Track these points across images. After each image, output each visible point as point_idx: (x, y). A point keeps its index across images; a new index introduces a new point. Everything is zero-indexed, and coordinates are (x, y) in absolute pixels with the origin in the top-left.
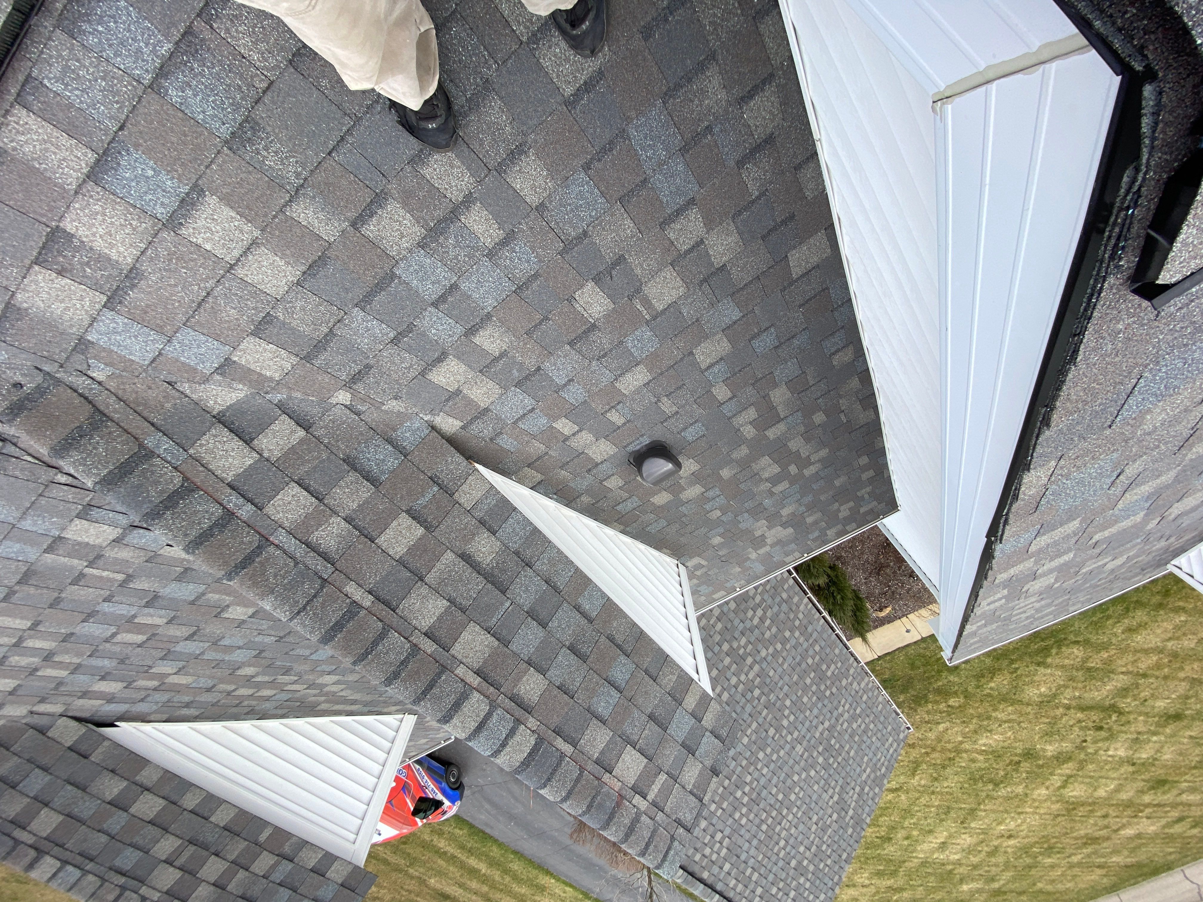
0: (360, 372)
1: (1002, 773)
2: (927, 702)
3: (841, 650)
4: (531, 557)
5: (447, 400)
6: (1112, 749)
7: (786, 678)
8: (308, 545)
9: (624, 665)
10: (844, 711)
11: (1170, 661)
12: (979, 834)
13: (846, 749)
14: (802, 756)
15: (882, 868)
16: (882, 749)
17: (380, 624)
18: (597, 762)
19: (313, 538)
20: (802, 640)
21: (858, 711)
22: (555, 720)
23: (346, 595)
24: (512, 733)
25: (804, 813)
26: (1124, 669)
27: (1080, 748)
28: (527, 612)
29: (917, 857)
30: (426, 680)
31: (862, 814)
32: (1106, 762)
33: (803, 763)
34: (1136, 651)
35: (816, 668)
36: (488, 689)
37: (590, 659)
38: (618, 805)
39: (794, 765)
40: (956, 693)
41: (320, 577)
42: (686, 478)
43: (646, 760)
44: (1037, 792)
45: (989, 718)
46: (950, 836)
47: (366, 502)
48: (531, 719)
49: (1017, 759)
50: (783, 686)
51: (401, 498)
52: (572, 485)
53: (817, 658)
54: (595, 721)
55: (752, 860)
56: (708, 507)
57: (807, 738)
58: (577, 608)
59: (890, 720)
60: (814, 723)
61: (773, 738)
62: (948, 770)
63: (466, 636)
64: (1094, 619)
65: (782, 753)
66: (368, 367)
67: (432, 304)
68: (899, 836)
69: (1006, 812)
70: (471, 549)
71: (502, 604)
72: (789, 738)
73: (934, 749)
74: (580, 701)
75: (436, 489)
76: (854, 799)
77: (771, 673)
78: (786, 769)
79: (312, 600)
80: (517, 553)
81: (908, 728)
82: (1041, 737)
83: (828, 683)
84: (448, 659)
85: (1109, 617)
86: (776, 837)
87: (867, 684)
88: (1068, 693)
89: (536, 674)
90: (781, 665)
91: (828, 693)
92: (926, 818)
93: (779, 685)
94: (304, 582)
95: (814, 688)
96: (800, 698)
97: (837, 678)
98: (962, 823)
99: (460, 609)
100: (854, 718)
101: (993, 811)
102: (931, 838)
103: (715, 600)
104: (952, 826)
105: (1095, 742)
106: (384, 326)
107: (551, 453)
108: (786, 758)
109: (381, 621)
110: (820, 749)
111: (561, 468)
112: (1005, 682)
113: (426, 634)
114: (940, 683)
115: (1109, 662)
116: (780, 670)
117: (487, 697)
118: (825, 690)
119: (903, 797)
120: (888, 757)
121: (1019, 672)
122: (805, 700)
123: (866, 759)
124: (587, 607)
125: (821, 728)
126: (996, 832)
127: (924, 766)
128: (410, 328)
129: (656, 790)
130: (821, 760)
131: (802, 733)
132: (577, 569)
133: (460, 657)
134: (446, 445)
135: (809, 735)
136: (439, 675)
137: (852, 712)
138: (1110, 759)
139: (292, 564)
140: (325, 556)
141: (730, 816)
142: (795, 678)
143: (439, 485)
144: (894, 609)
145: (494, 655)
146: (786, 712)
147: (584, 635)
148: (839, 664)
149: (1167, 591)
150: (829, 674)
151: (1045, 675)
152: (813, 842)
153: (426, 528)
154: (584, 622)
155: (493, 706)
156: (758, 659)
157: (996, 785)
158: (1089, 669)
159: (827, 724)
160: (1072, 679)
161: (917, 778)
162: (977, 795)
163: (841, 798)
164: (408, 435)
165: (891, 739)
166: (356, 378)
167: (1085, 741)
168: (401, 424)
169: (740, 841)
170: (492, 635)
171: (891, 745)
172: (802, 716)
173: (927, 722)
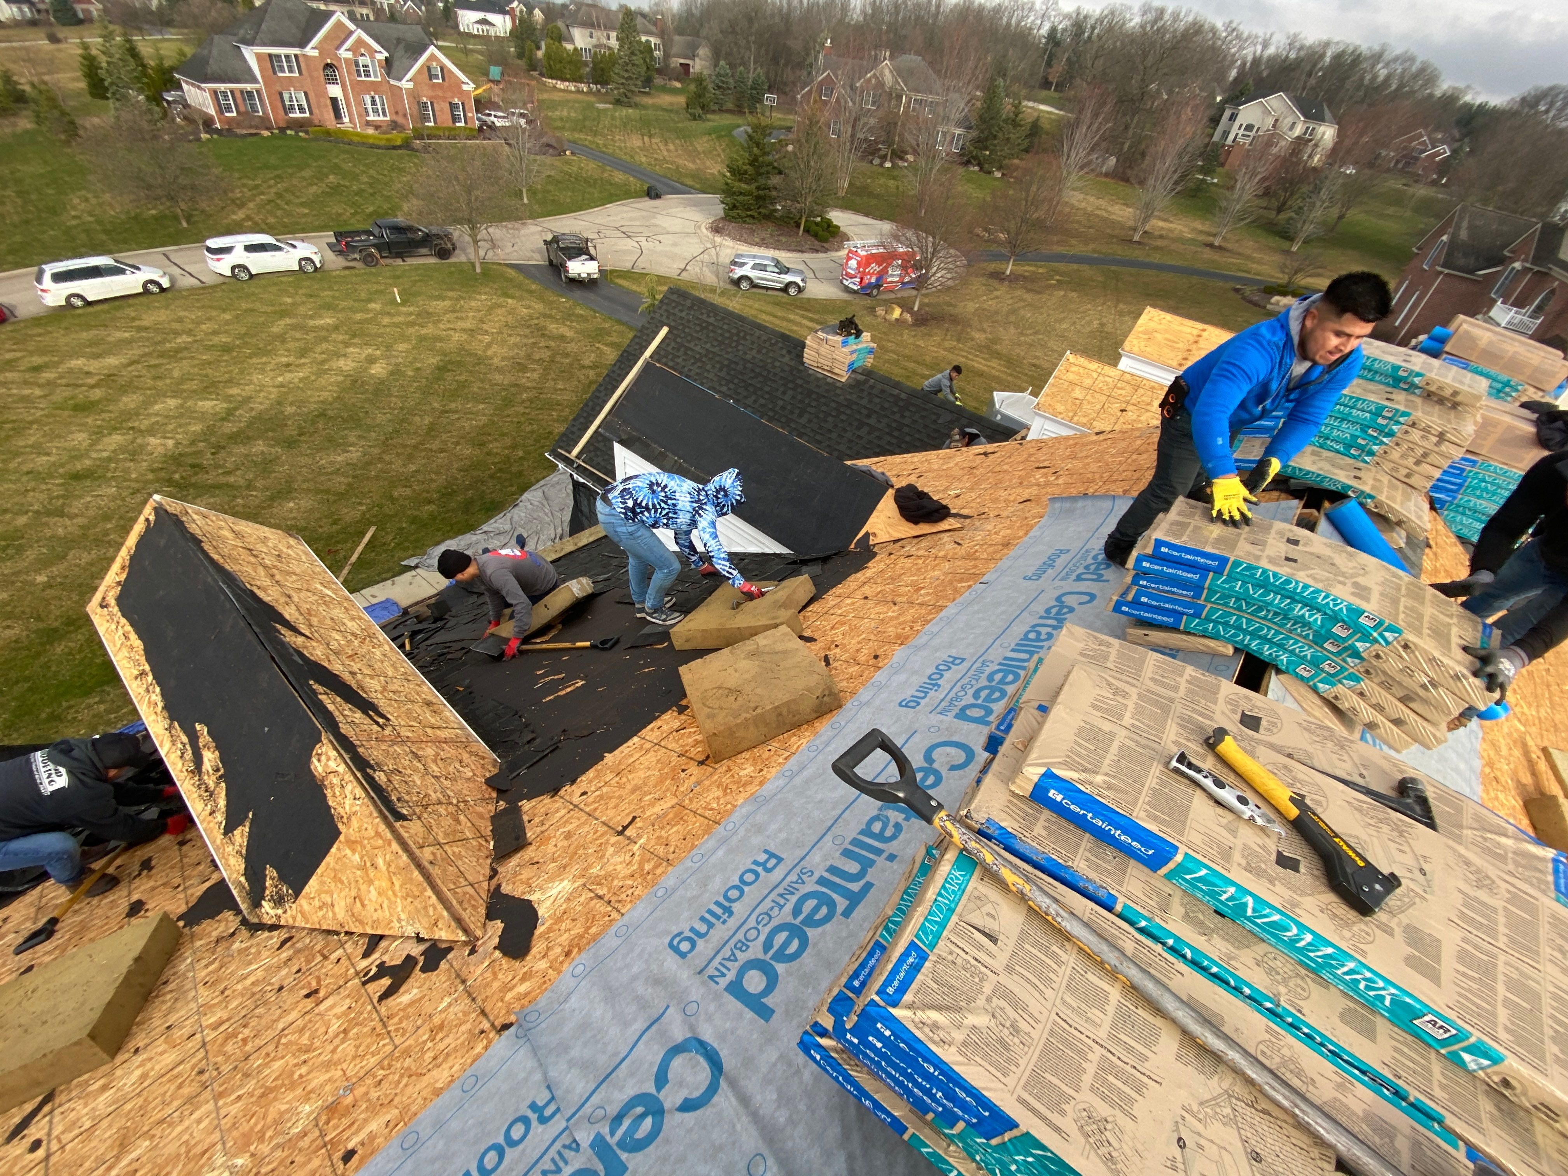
1: (320, 425)
2: (438, 491)
6: (170, 445)
12: (329, 370)
15: (439, 344)
27: (218, 447)
32: (174, 432)
40: (405, 500)
44: (266, 405)
45: (355, 477)
46: (365, 369)
49: (305, 438)
62: (390, 429)
68: (428, 371)
69: (301, 389)
92: (403, 386)
98: (355, 380)
102: (390, 368)
104: (368, 378)
112: (345, 511)
119: (437, 405)
121: (330, 520)
126: (307, 370)
127: (421, 432)
138: (170, 435)
157: (323, 414)
161: (426, 422)
162: (345, 405)
167: (213, 454)
173: (430, 472)
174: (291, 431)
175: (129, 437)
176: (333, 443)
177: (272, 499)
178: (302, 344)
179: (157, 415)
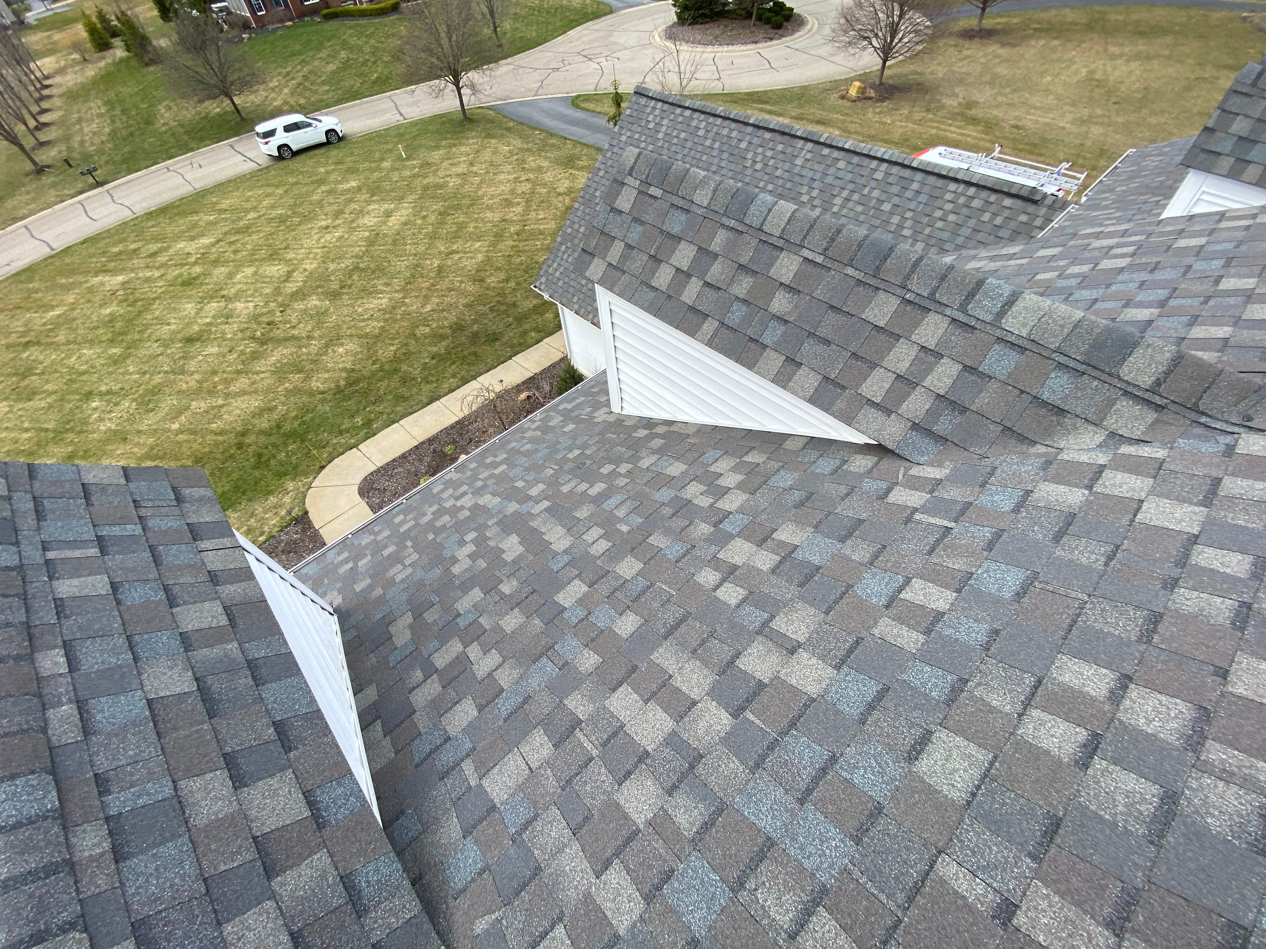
2: (450, 327)
6: (251, 307)
15: (439, 191)
27: (284, 305)
29: (410, 203)
32: (253, 296)
49: (345, 290)
88: (313, 349)
92: (414, 234)
104: (387, 231)
105: (270, 312)
112: (381, 351)
114: (444, 343)
119: (442, 248)
126: (342, 230)
151: (344, 362)
167: (281, 312)
174: (335, 286)
178: (335, 207)
179: (240, 283)
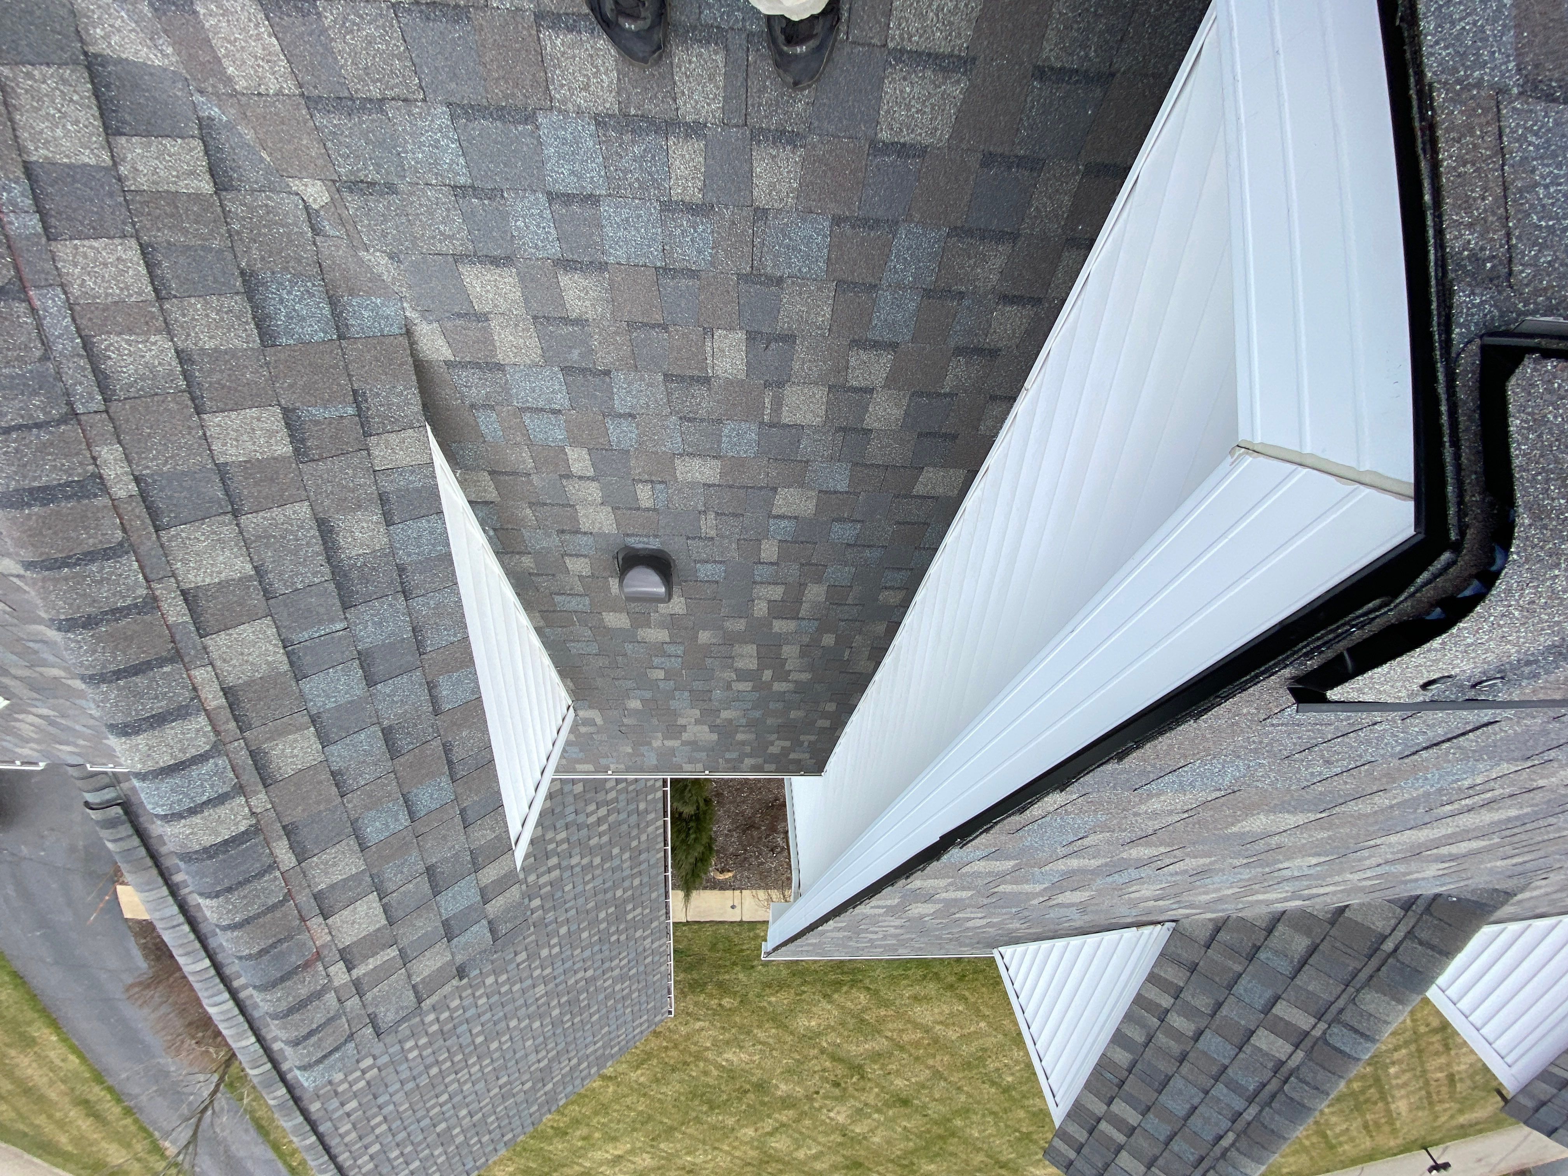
0: (372, 184)
1: (725, 1097)
2: (701, 991)
3: (659, 896)
4: (417, 587)
5: (459, 315)
6: (835, 1111)
7: (581, 901)
8: (87, 345)
9: (441, 789)
10: (617, 966)
11: (929, 1044)
12: (663, 1158)
13: (592, 1011)
14: (537, 1000)
15: (534, 1165)
16: (628, 1026)
17: (119, 534)
18: (318, 897)
19: (103, 342)
20: (626, 865)
21: (631, 973)
22: (296, 814)
23: (94, 459)
24: (220, 800)
25: (495, 1069)
26: (889, 1034)
27: (809, 1098)
28: (359, 653)
29: (580, 1165)
30: (134, 656)
31: (561, 1092)
32: (823, 1123)
33: (533, 1008)
34: (909, 1021)
35: (620, 905)
36: (227, 722)
37: (402, 760)
38: (307, 965)
39: (521, 1007)
40: (735, 993)
41: (70, 404)
42: (662, 615)
43: (384, 922)
44: (743, 1131)
45: (748, 1033)
46: (632, 1151)
47: (233, 353)
48: (262, 796)
49: (748, 1087)
50: (571, 908)
51: (291, 386)
52: (526, 533)
53: (630, 893)
54: (352, 842)
55: (391, 1107)
56: (656, 661)
57: (558, 981)
58: (431, 686)
59: (658, 996)
60: (576, 967)
61: (518, 965)
62: (676, 1076)
63: (246, 631)
64: (895, 973)
65: (517, 987)
66: (391, 188)
67: (549, 193)
68: (578, 1133)
69: (704, 1143)
70: (341, 522)
71: (332, 621)
72: (537, 973)
73: (676, 1046)
74: (350, 806)
75: (350, 411)
76: (563, 1072)
77: (568, 888)
78: (509, 1008)
79: (28, 427)
80: (401, 570)
81: (670, 1012)
82: (782, 1073)
83: (622, 927)
84: (195, 647)
85: (907, 977)
86: (442, 1087)
87: (660, 946)
88: (832, 1037)
89: (314, 739)
90: (585, 883)
91: (614, 938)
92: (619, 1122)
93: (567, 906)
94: (37, 394)
95: (603, 926)
96: (580, 930)
97: (635, 925)
98: (653, 1140)
99: (265, 591)
100: (622, 978)
101: (691, 1137)
102: (610, 1147)
103: (575, 771)
104: (640, 1138)
105: (825, 1097)
106: (462, 161)
107: (535, 478)
108: (517, 996)
109: (124, 530)
110: (564, 999)
111: (531, 505)
112: (785, 1002)
113: (184, 593)
114: (727, 977)
115: (882, 1020)
116: (580, 888)
117: (217, 733)
118: (613, 934)
119: (611, 1090)
120: (630, 1036)
121: (803, 997)
122: (585, 935)
123: (606, 1029)
124: (444, 693)
125: (581, 974)
126: (680, 1162)
127: (655, 1062)
128: (495, 194)
129: (371, 967)
130: (556, 1012)
131: (556, 973)
132: (466, 639)
133: (214, 655)
134: (409, 367)
135: (562, 977)
136: (162, 662)
137: (625, 970)
138: (828, 1121)
139: (38, 354)
140: (103, 381)
141: (400, 1042)
142: (592, 904)
143: (359, 408)
144: (735, 877)
145: (270, 681)
146: (555, 941)
147: (415, 725)
148: (648, 911)
149: (964, 976)
150: (630, 917)
151: (823, 1010)
152: (481, 1109)
153: (296, 450)
154: (427, 708)
155: (217, 749)
156: (564, 863)
157: (712, 1108)
158: (862, 1021)
159: (590, 973)
160: (843, 1024)
161: (639, 1072)
162: (687, 1113)
163: (549, 1067)
164: (366, 314)
165: (645, 1017)
166: (356, 185)
167: (817, 1093)
168: (369, 294)
169: (392, 1078)
170: (288, 655)
171: (641, 1024)
172: (569, 953)
173: (688, 1014)
175: (851, 1127)
176: (731, 1073)
177: (819, 1034)
